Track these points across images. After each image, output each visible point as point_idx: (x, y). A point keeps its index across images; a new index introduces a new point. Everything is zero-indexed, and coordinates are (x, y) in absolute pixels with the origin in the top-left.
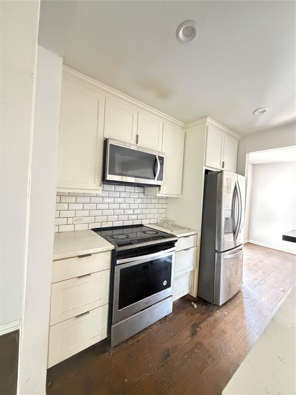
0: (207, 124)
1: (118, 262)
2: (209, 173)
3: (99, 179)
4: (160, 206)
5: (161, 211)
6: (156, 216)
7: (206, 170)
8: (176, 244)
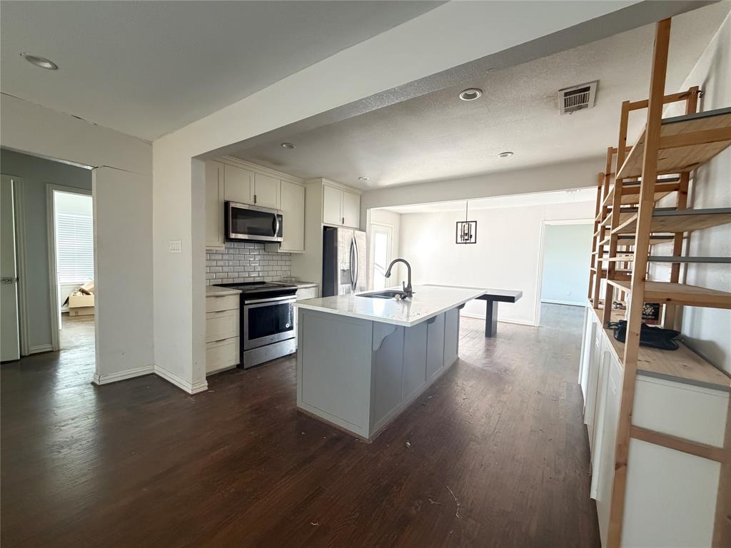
0: (323, 183)
1: (246, 302)
2: (328, 229)
3: (222, 237)
4: (283, 263)
5: (284, 268)
6: (279, 273)
7: (324, 227)
8: (297, 292)
